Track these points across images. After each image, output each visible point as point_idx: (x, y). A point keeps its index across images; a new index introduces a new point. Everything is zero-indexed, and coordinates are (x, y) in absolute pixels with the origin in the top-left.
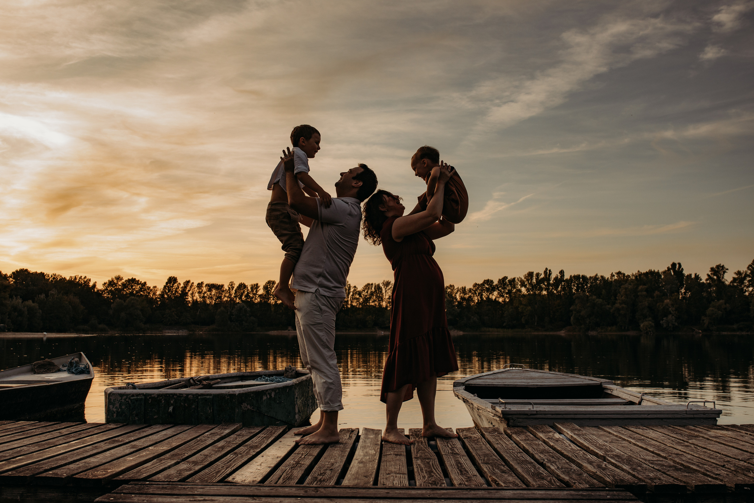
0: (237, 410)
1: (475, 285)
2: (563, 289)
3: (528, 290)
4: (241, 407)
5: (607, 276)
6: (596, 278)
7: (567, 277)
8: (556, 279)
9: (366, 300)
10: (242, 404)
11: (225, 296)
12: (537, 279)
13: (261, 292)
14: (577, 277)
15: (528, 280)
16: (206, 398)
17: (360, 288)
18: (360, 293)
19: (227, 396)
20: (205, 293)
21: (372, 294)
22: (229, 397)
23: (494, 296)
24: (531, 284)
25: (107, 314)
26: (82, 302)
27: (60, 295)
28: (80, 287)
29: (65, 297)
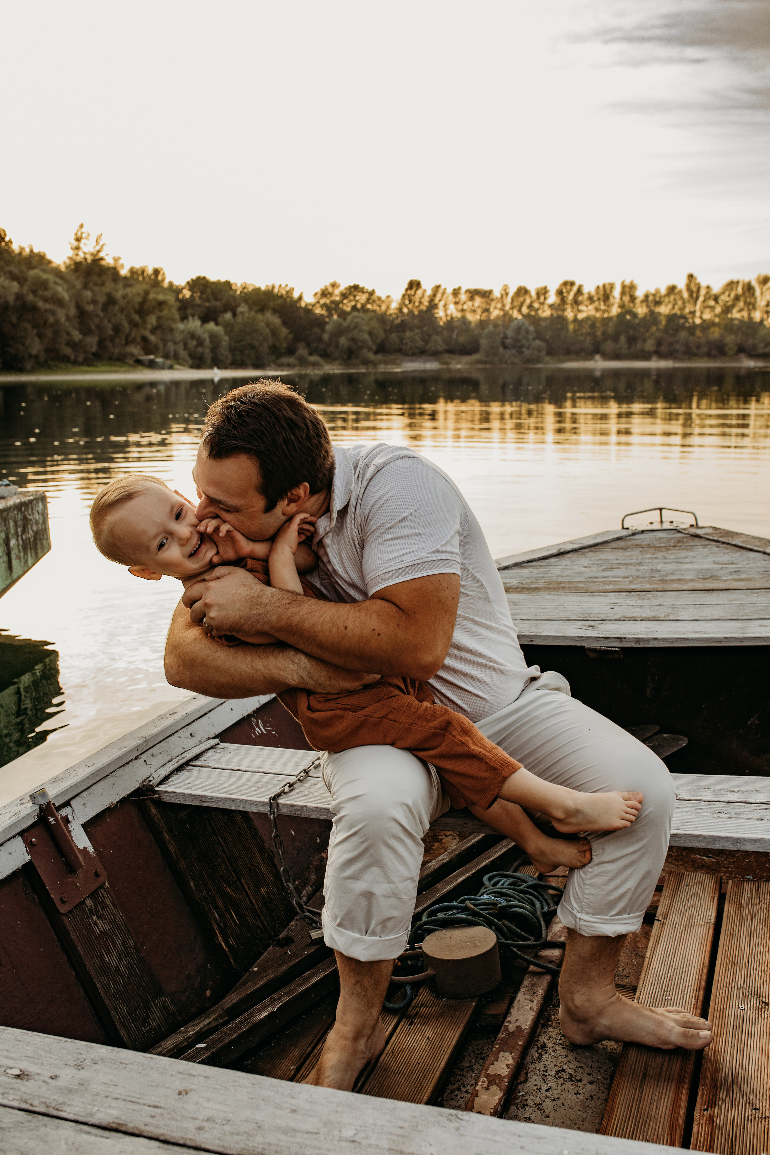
9: (727, 310)
11: (496, 308)
13: (553, 299)
18: (716, 299)
20: (464, 303)
21: (737, 298)
25: (320, 340)
26: (284, 323)
27: (253, 313)
28: (280, 301)
29: (260, 317)
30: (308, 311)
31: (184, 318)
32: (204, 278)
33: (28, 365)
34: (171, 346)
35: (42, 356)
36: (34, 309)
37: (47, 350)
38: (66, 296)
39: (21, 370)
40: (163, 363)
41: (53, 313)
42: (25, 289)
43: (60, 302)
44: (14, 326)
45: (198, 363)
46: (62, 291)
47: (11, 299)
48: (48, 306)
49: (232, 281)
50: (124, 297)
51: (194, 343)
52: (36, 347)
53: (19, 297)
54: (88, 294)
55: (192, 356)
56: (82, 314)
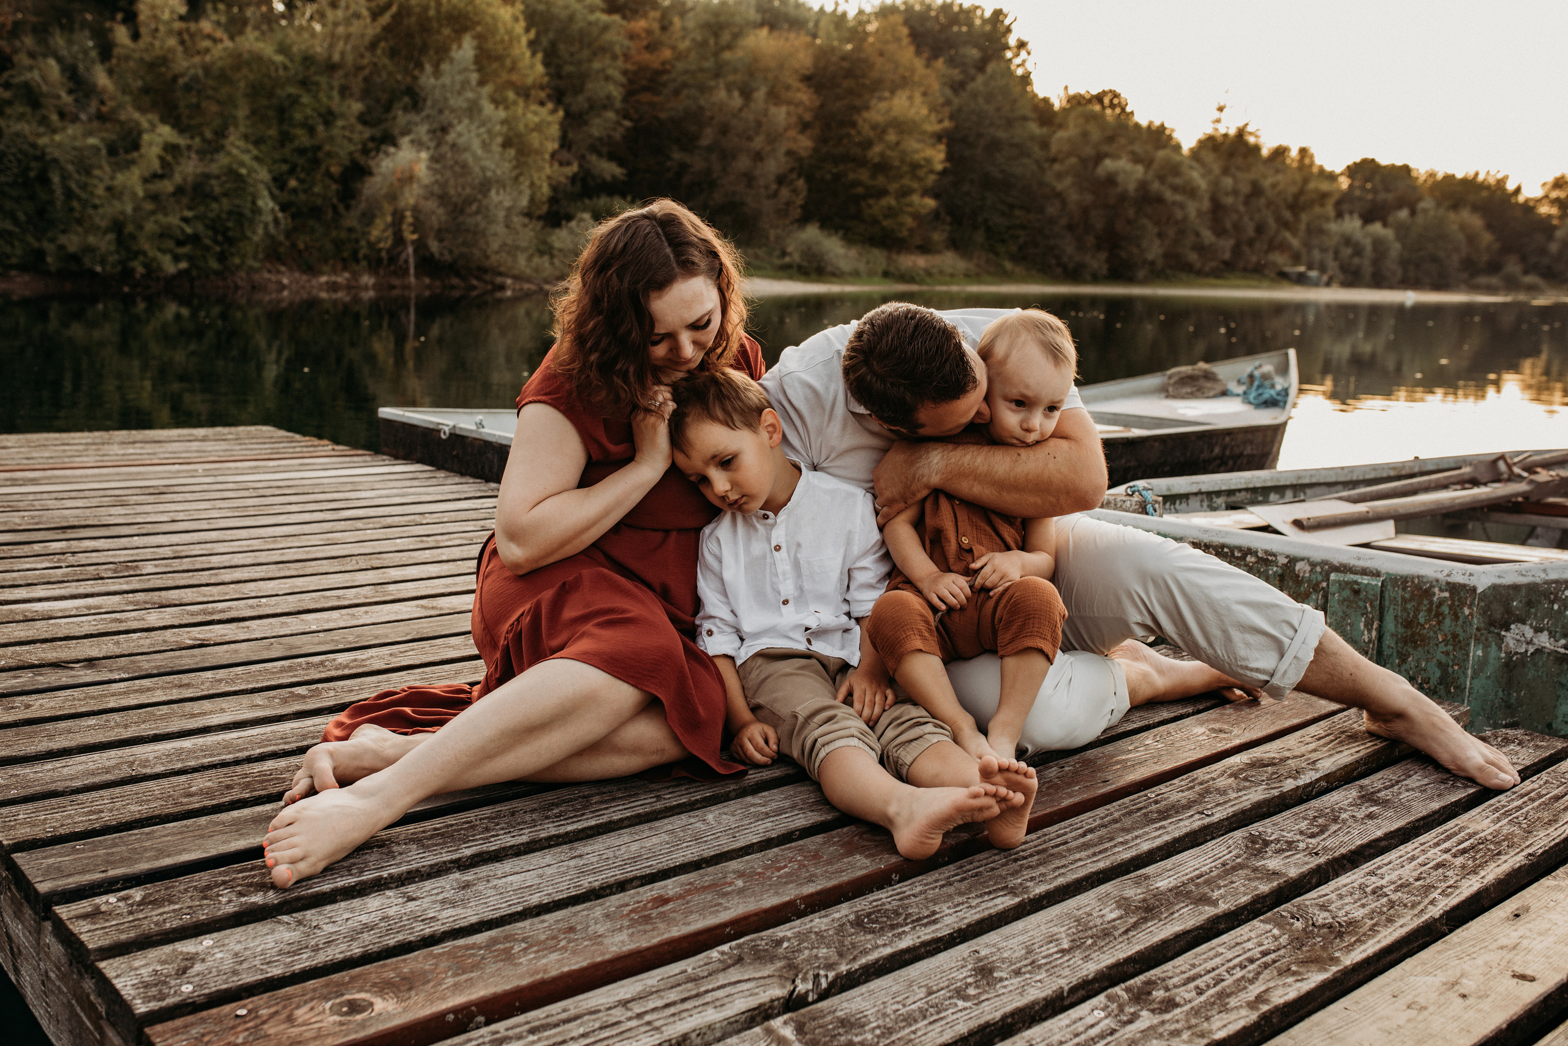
0: (1480, 653)
4: (1501, 639)
10: (1508, 629)
16: (1356, 582)
19: (1441, 590)
22: (1447, 594)
25: (1543, 251)
26: (1489, 227)
27: (1441, 211)
28: (1485, 194)
29: (1452, 216)
30: (1528, 208)
31: (1340, 215)
32: (1373, 160)
33: (1141, 274)
34: (1316, 255)
35: (1160, 263)
36: (1160, 200)
37: (1166, 256)
38: (1203, 184)
39: (1131, 280)
40: (1319, 278)
41: (1182, 206)
42: (1151, 173)
43: (1191, 191)
44: (1129, 222)
45: (1352, 279)
46: (1197, 177)
47: (1132, 187)
48: (1178, 198)
49: (1412, 166)
50: (1274, 186)
51: (1349, 251)
52: (1154, 250)
53: (1143, 185)
54: (1228, 182)
55: (1344, 268)
56: (1217, 208)
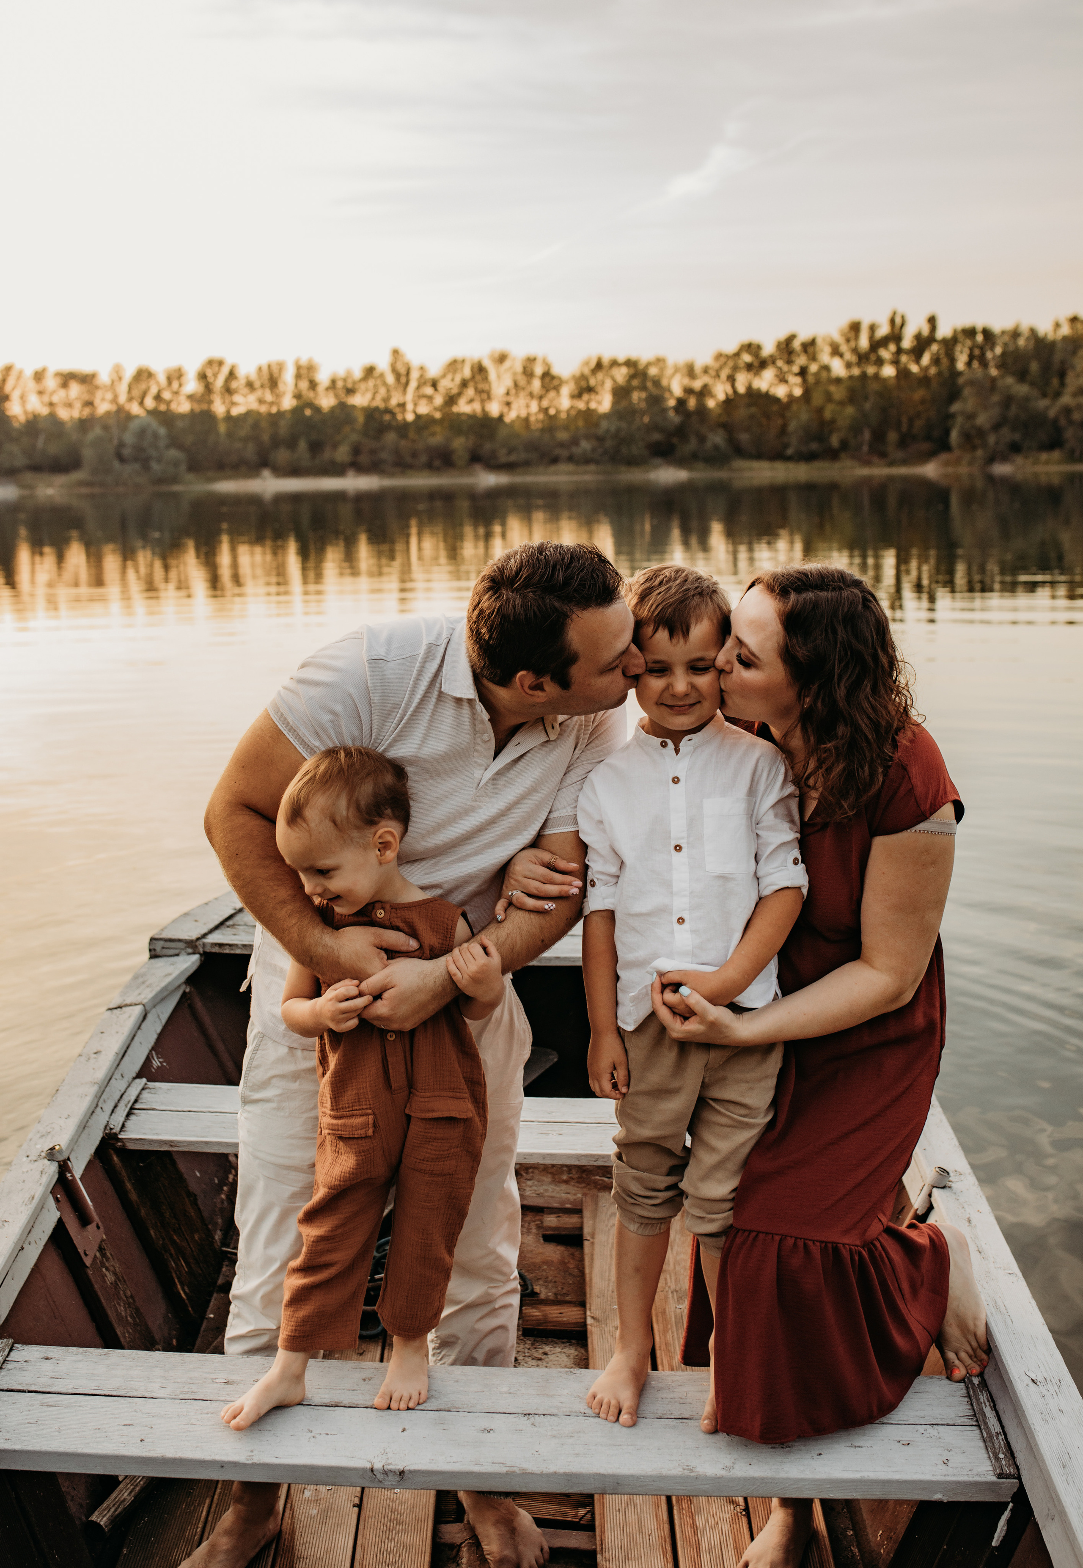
1: (719, 356)
2: (936, 361)
3: (848, 365)
5: (1045, 328)
6: (1015, 334)
7: (944, 331)
8: (918, 337)
9: (451, 400)
11: (103, 399)
12: (871, 337)
13: (192, 386)
14: (970, 333)
15: (848, 341)
17: (433, 372)
18: (434, 384)
20: (53, 393)
21: (464, 384)
23: (765, 381)
24: (855, 350)
